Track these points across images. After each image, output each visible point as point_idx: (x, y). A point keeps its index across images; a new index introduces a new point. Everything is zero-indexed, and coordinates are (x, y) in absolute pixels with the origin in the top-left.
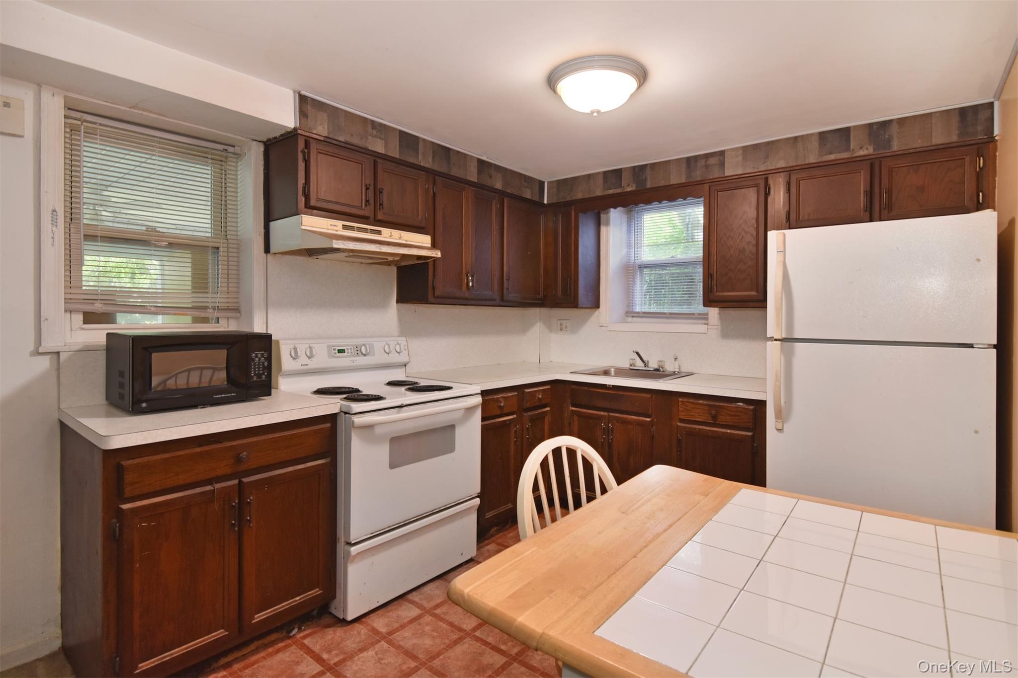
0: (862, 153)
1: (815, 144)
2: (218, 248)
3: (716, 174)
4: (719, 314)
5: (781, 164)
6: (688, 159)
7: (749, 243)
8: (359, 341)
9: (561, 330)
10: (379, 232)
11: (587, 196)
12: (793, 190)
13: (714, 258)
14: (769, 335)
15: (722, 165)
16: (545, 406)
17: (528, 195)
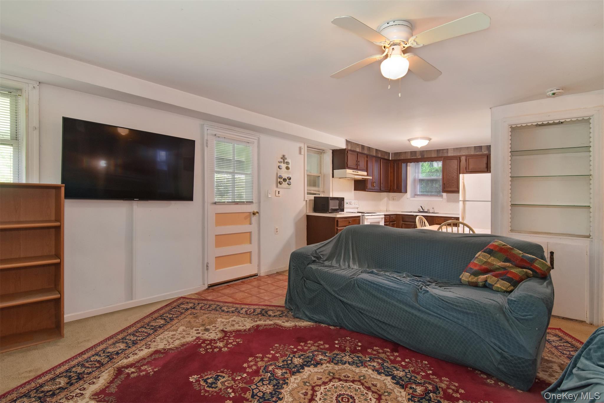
0: (485, 153)
1: (473, 149)
2: (319, 176)
3: (446, 155)
4: (446, 195)
5: (464, 154)
6: (437, 150)
7: (455, 175)
8: (350, 201)
9: (393, 200)
10: (358, 172)
11: (405, 158)
12: (467, 161)
13: (445, 179)
14: (460, 200)
15: (448, 153)
16: (394, 221)
17: (386, 157)
